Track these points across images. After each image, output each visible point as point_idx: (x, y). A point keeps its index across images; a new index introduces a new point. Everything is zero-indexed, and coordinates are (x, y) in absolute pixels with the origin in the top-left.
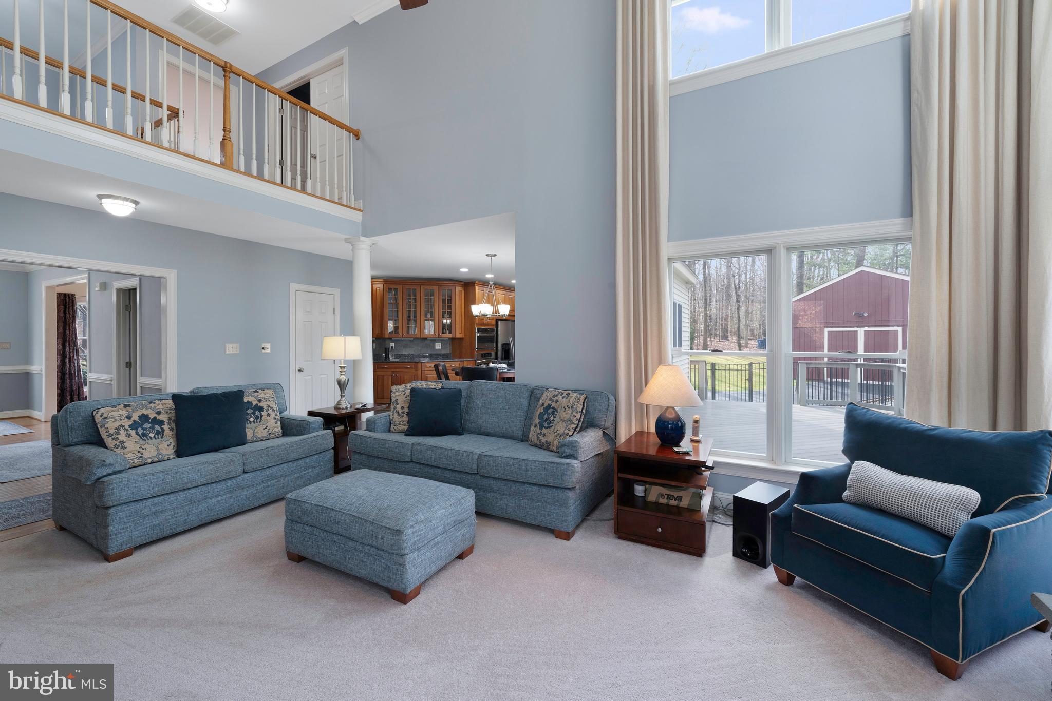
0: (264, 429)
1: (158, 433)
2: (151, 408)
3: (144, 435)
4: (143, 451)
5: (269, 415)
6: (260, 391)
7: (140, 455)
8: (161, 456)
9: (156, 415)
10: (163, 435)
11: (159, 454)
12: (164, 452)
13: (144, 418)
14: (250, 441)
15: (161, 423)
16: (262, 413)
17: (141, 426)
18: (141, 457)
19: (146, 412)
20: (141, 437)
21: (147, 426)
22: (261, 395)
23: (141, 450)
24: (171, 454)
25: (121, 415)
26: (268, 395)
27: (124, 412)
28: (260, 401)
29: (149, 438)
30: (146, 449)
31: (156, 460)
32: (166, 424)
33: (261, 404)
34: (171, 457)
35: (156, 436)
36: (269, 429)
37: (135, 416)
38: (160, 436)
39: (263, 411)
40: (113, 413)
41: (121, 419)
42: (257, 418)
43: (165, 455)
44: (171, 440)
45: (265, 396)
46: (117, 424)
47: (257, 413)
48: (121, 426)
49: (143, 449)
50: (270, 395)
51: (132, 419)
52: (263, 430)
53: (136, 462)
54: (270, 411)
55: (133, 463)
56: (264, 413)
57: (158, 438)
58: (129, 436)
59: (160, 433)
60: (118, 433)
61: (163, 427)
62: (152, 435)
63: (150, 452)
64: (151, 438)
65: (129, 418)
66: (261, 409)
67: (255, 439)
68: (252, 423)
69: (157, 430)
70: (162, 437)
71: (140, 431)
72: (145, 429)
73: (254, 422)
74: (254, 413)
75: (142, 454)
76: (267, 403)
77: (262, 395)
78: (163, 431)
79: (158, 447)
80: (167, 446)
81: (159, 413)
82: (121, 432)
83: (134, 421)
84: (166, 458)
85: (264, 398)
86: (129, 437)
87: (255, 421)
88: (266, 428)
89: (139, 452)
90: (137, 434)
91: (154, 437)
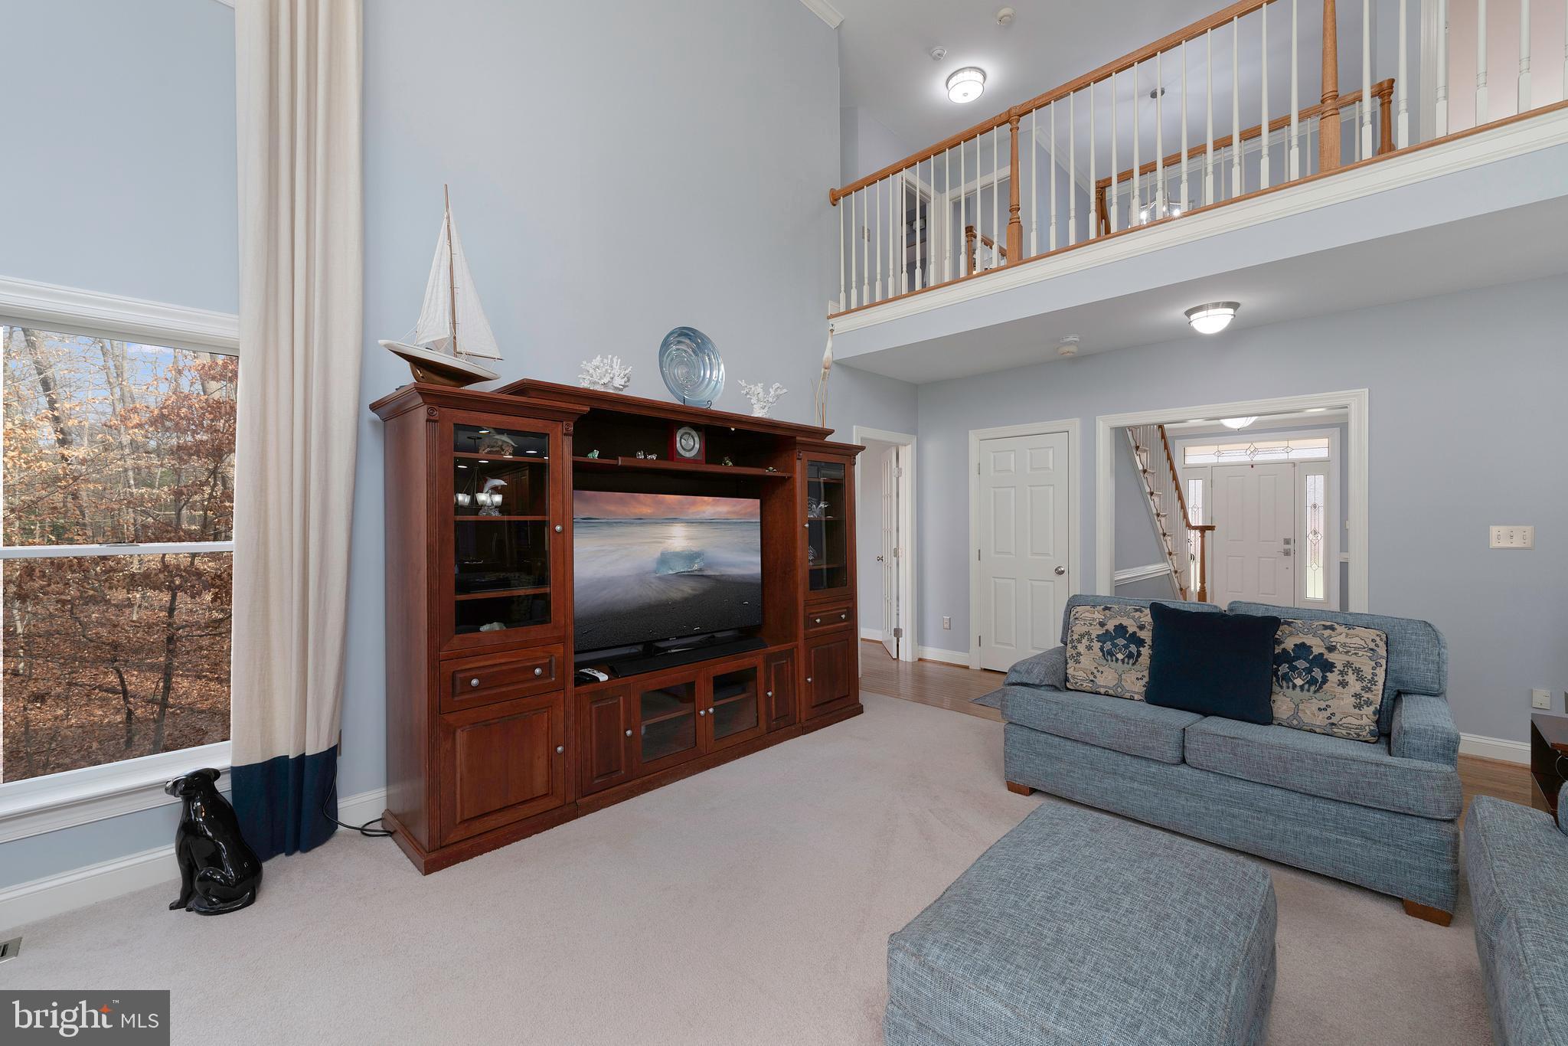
0: (1320, 709)
1: (1130, 656)
2: (1133, 618)
3: (1111, 653)
4: (1098, 675)
5: (1343, 684)
6: (1340, 629)
7: (1092, 678)
8: (1119, 690)
9: (1137, 630)
10: (1137, 660)
11: (1117, 686)
12: (1128, 685)
13: (1121, 629)
14: (1286, 724)
15: (1141, 642)
16: (1328, 674)
17: (1112, 639)
18: (1092, 681)
19: (1126, 622)
20: (1104, 655)
21: (1121, 642)
22: (1340, 637)
23: (1095, 671)
24: (1137, 693)
25: (1094, 620)
26: (1356, 640)
27: (1098, 616)
28: (1331, 649)
29: (1114, 658)
30: (1102, 672)
31: (1111, 692)
32: (1147, 647)
33: (1331, 657)
34: (1136, 697)
35: (1126, 660)
36: (1333, 714)
37: (1110, 626)
38: (1131, 661)
39: (1332, 672)
40: (1087, 614)
41: (1091, 625)
42: (1312, 682)
43: (1128, 691)
44: (1146, 673)
45: (1348, 640)
46: (1086, 629)
47: (1317, 673)
48: (1088, 633)
49: (1098, 671)
50: (1362, 643)
51: (1106, 627)
52: (1316, 712)
53: (1085, 685)
54: (1351, 678)
55: (1082, 685)
56: (1333, 677)
57: (1128, 663)
58: (1089, 648)
59: (1132, 657)
60: (1079, 641)
61: (1141, 649)
62: (1120, 656)
63: (1107, 679)
64: (1117, 660)
65: (1102, 624)
66: (1328, 667)
67: (1295, 722)
68: (1298, 689)
69: (1130, 652)
70: (1133, 664)
71: (1108, 645)
72: (1115, 645)
73: (1302, 687)
74: (1309, 671)
75: (1095, 677)
76: (1347, 658)
77: (1342, 639)
78: (1139, 654)
79: (1120, 676)
80: (1136, 679)
81: (1142, 627)
82: (1083, 641)
83: (1107, 630)
84: (1128, 695)
85: (1344, 645)
86: (1088, 650)
87: (1306, 686)
88: (1325, 709)
89: (1092, 673)
90: (1102, 649)
91: (1123, 661)
